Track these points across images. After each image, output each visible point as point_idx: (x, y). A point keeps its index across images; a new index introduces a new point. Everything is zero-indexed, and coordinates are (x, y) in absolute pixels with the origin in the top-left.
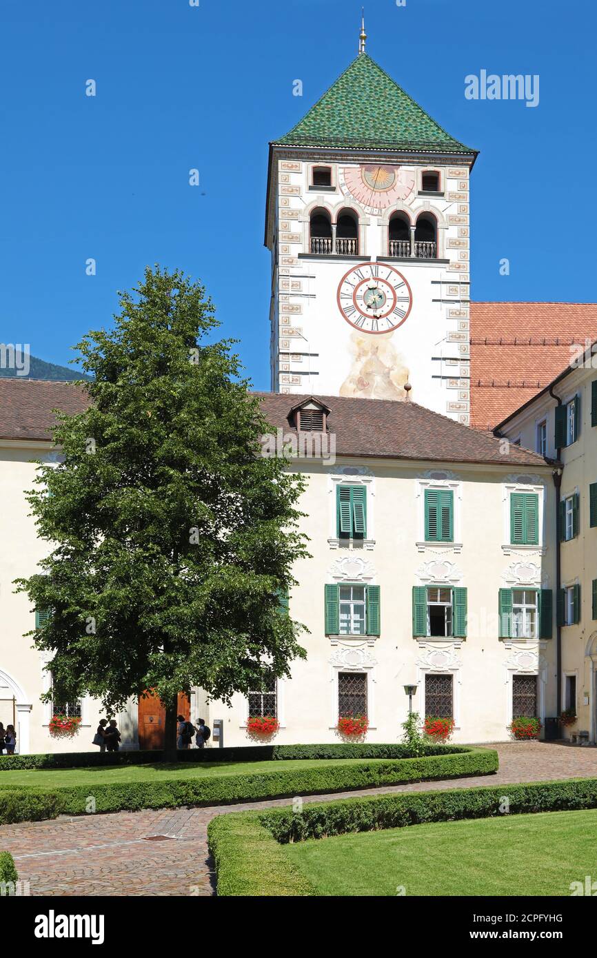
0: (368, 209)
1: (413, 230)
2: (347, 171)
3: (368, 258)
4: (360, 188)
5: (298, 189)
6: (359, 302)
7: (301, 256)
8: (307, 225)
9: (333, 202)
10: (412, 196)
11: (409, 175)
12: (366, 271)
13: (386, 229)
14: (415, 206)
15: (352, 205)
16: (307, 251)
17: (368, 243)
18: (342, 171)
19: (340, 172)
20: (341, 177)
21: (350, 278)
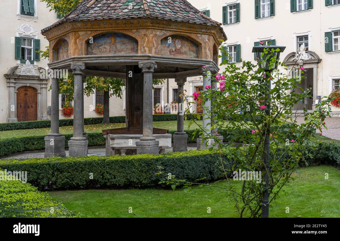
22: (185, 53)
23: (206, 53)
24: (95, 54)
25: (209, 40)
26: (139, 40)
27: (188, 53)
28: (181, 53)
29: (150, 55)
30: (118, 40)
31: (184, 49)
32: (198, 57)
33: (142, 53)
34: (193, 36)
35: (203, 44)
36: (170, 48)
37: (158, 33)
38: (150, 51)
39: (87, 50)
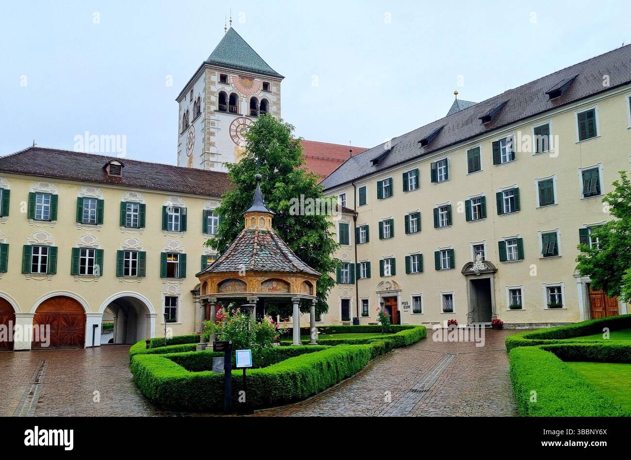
0: (242, 95)
1: (259, 105)
2: (234, 78)
3: (242, 115)
4: (239, 85)
5: (214, 83)
6: (238, 134)
7: (215, 111)
8: (218, 98)
9: (228, 90)
10: (259, 92)
11: (258, 82)
12: (241, 121)
13: (249, 104)
14: (261, 96)
15: (236, 92)
16: (218, 109)
17: (242, 109)
18: (232, 77)
19: (231, 78)
20: (232, 80)
21: (235, 122)
22: (280, 290)
23: (294, 289)
24: (223, 292)
25: (296, 280)
26: (247, 284)
27: (282, 289)
28: (276, 290)
29: (254, 293)
30: (237, 283)
31: (279, 287)
32: (289, 292)
33: (249, 291)
34: (284, 279)
35: (291, 284)
36: (269, 287)
37: (259, 279)
38: (254, 291)
39: (219, 289)
